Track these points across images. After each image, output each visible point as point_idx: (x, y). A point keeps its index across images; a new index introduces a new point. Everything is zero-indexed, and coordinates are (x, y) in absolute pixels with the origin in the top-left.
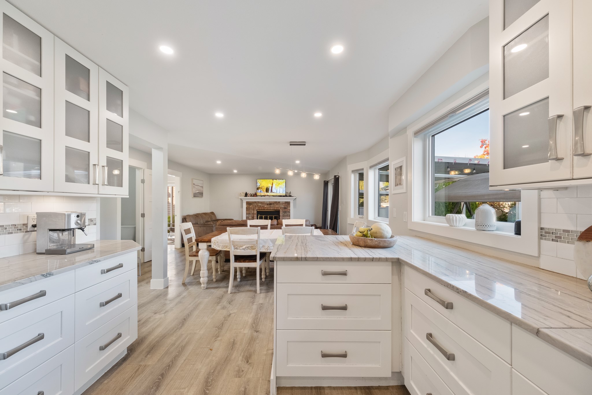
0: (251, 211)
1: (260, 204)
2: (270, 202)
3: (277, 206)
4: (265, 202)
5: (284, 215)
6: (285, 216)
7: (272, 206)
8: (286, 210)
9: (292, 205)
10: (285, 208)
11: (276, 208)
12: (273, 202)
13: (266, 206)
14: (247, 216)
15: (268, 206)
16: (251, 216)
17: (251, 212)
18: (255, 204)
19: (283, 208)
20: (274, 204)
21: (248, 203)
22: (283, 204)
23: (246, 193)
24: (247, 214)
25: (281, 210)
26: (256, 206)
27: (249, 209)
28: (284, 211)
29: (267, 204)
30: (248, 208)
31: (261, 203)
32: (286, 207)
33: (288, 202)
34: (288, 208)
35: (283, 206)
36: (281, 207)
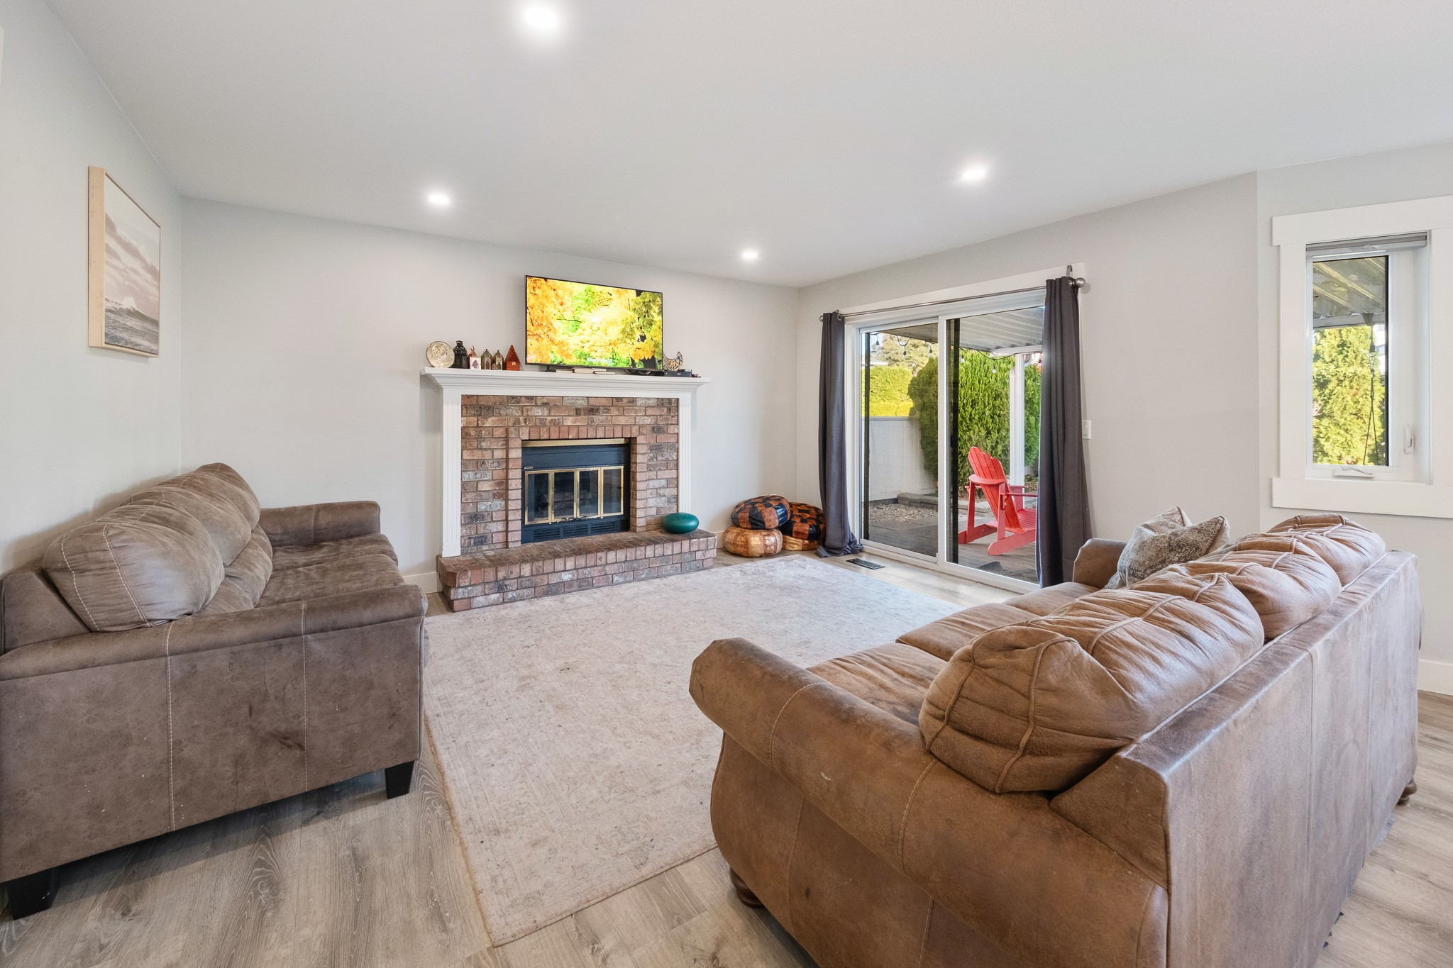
0: (493, 450)
1: (538, 412)
2: (592, 402)
3: (622, 420)
4: (566, 402)
5: (655, 462)
6: (655, 466)
7: (598, 418)
8: (662, 438)
9: (685, 412)
10: (657, 430)
11: (619, 428)
12: (604, 402)
13: (569, 421)
14: (470, 476)
15: (582, 420)
16: (489, 477)
17: (488, 455)
18: (515, 412)
19: (649, 428)
20: (607, 409)
21: (474, 406)
22: (650, 412)
23: (460, 344)
24: (465, 465)
25: (640, 440)
26: (517, 422)
27: (479, 438)
28: (653, 442)
29: (578, 412)
30: (473, 433)
31: (547, 403)
32: (661, 423)
33: (670, 400)
34: (672, 429)
35: (648, 421)
36: (640, 427)
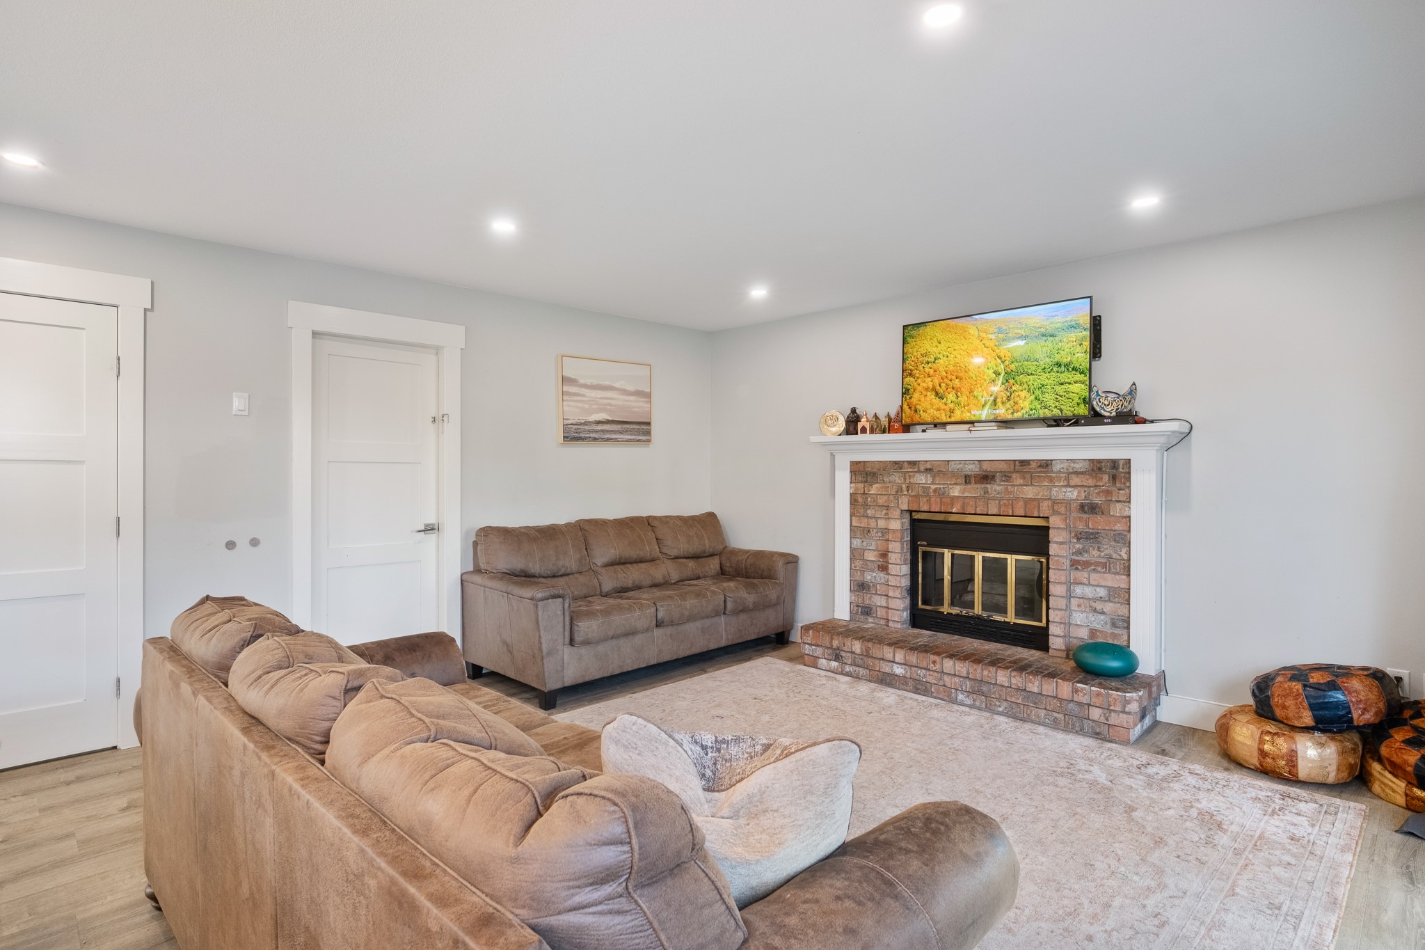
0: (877, 519)
1: (921, 479)
2: (985, 466)
3: (1030, 492)
4: (953, 467)
5: (1085, 557)
6: (1086, 564)
7: (995, 488)
8: (1097, 522)
9: (1142, 484)
10: (1089, 508)
11: (1021, 503)
12: (1003, 467)
13: (956, 491)
14: (857, 543)
15: (973, 491)
16: (873, 547)
17: (873, 524)
18: (897, 478)
19: (1075, 505)
20: (1007, 477)
21: (862, 472)
22: (1075, 480)
23: (854, 411)
24: (853, 530)
25: (1055, 521)
26: (900, 490)
27: (866, 506)
28: (1081, 527)
29: (967, 479)
30: (860, 500)
31: (931, 469)
32: (1098, 500)
33: (1114, 463)
34: (1117, 510)
35: (1073, 494)
36: (1055, 502)
